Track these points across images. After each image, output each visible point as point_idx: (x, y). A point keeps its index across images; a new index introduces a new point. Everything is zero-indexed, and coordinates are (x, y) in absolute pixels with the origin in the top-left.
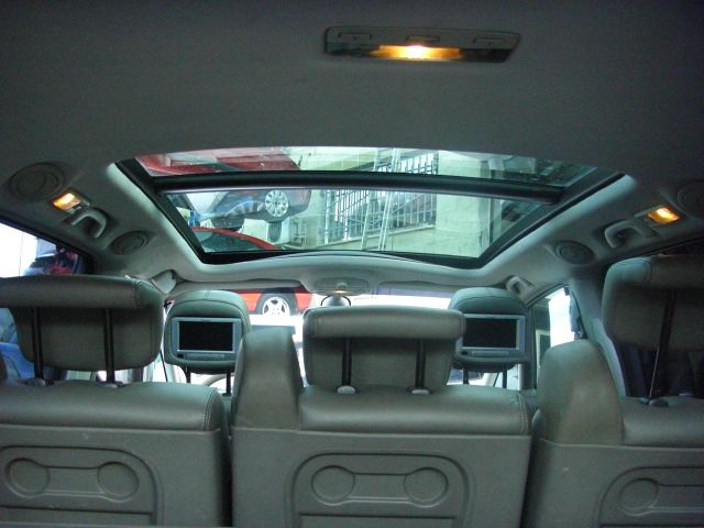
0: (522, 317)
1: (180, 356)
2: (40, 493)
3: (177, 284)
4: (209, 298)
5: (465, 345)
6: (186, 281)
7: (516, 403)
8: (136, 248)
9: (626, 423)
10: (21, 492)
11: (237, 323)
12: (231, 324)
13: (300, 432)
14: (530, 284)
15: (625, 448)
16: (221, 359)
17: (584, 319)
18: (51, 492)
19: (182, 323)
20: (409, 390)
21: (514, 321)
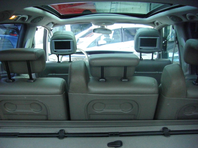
0: (159, 38)
1: (55, 51)
2: (14, 111)
3: (54, 25)
4: (63, 34)
5: (141, 46)
6: (56, 24)
7: (154, 85)
8: (39, 21)
9: (188, 92)
10: (9, 110)
11: (71, 41)
12: (70, 42)
13: (88, 94)
14: (162, 24)
15: (187, 99)
16: (68, 52)
17: (178, 37)
18: (18, 111)
19: (55, 42)
20: (121, 80)
21: (156, 39)
